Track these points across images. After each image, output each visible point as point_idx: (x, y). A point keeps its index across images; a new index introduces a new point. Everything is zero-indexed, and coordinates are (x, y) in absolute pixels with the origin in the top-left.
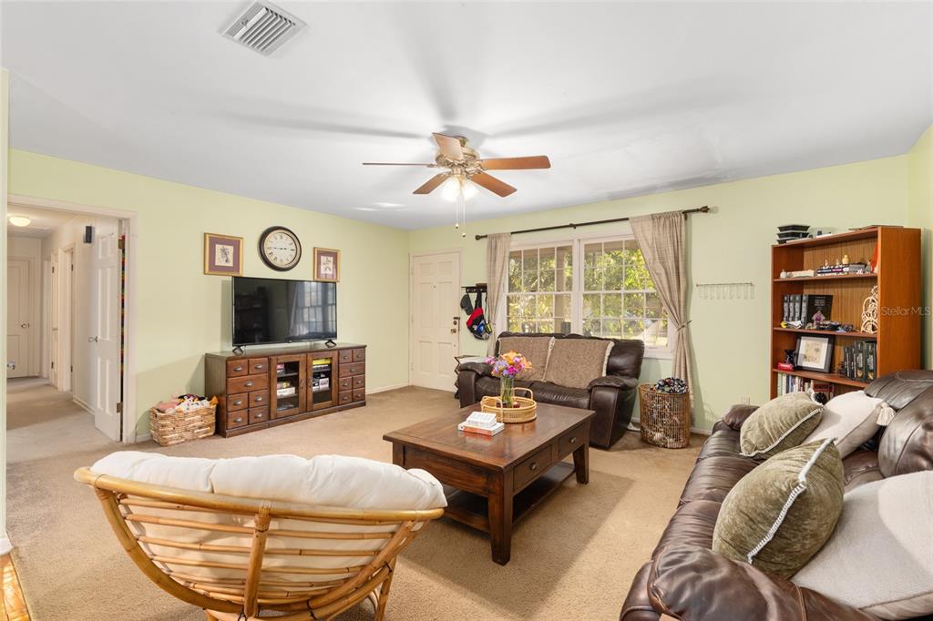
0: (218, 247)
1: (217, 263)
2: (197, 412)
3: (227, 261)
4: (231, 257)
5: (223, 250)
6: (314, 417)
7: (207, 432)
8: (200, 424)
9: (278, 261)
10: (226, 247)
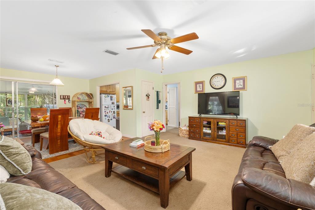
0: (198, 85)
1: (198, 90)
2: (185, 130)
3: (200, 89)
4: (201, 87)
5: (199, 86)
6: (217, 143)
7: (187, 136)
8: (185, 133)
9: (217, 86)
10: (200, 85)
